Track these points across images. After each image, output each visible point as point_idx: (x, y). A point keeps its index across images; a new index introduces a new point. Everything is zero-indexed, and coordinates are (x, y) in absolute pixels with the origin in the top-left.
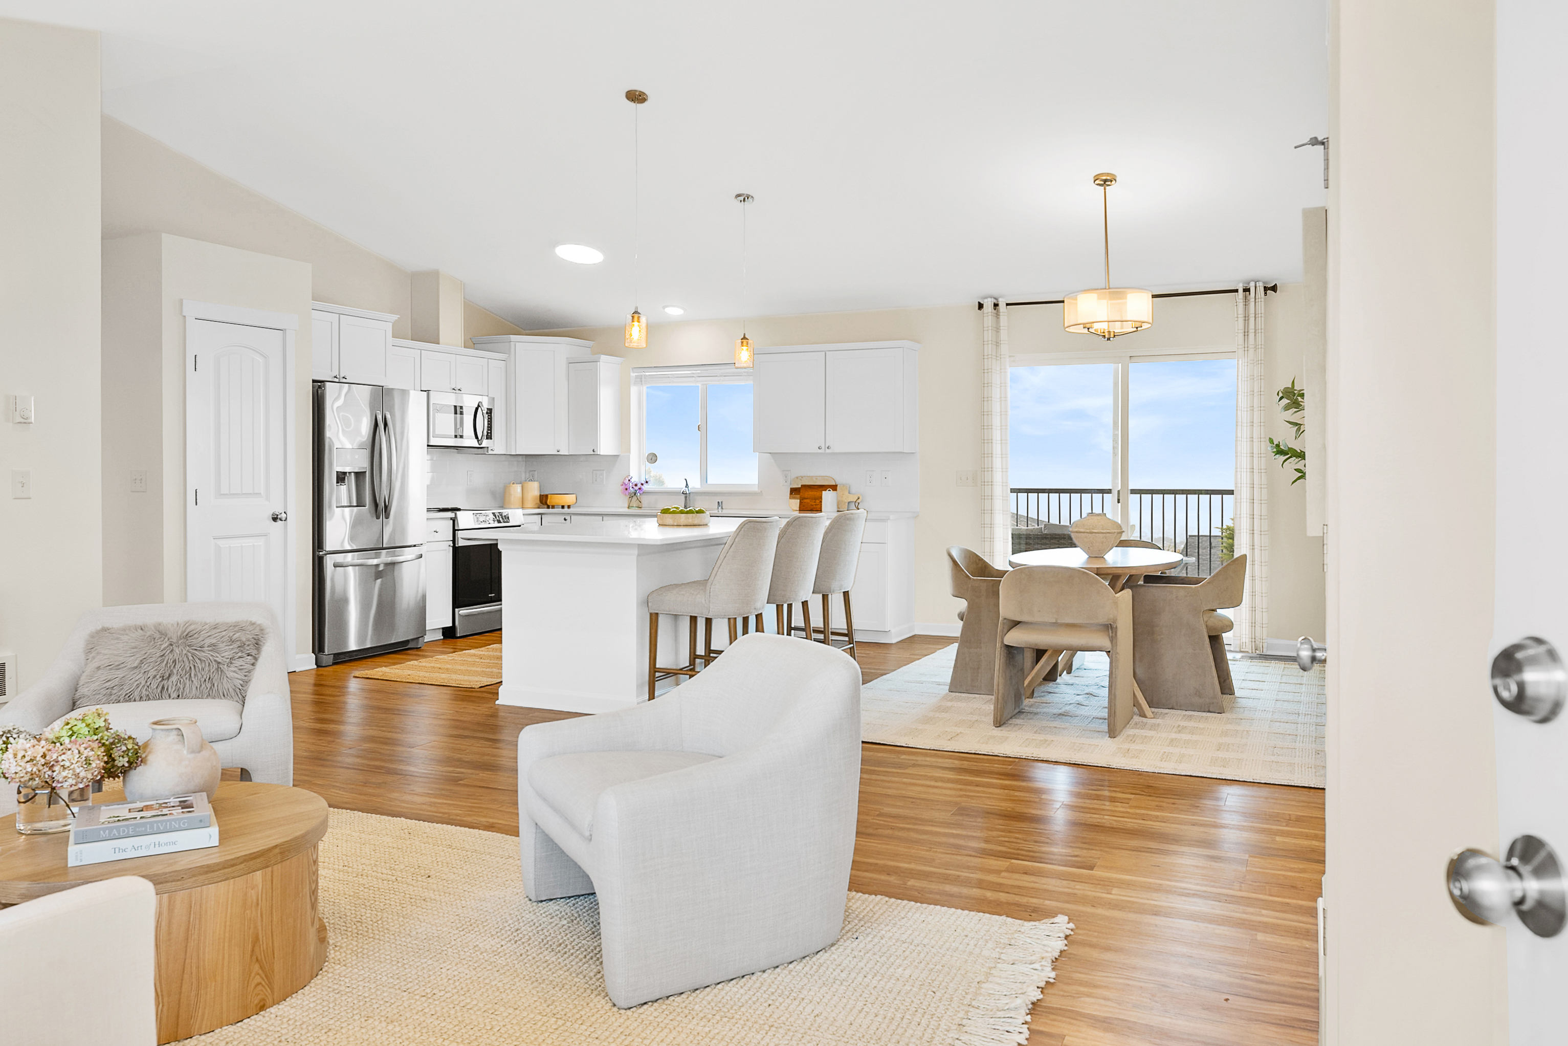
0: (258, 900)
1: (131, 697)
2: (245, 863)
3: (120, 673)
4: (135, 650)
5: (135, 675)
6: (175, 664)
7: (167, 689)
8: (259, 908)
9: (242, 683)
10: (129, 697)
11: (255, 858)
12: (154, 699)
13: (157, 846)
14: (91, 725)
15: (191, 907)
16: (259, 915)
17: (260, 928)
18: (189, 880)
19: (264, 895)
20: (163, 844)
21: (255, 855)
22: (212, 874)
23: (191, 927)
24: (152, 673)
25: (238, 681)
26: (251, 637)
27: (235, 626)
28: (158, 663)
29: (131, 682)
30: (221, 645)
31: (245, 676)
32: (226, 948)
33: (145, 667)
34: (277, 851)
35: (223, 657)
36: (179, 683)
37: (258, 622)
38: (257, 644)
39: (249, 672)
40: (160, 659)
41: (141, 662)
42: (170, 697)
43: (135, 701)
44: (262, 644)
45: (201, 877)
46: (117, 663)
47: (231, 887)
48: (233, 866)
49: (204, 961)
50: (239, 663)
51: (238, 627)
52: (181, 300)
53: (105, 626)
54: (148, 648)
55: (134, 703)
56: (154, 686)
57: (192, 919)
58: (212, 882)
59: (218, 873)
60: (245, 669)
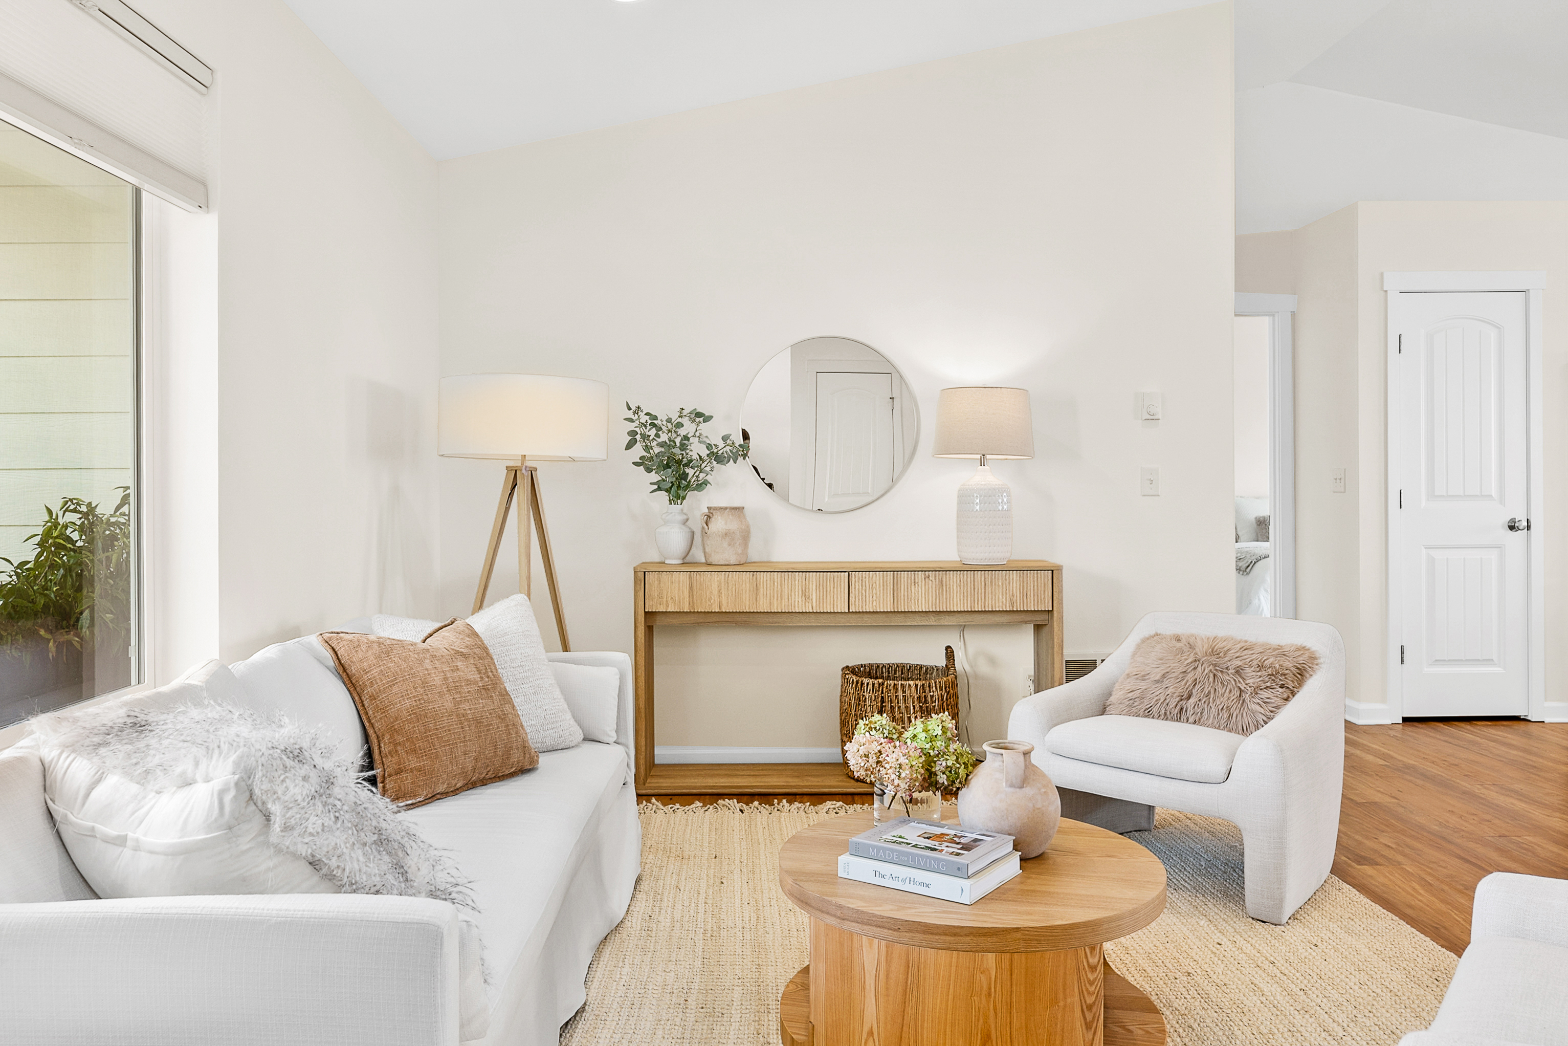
0: (990, 989)
1: (1151, 712)
2: (972, 937)
3: (1143, 685)
4: (1161, 661)
5: (1158, 689)
6: (1196, 683)
7: (1186, 711)
8: (992, 999)
9: (1265, 719)
10: (1149, 712)
11: (984, 935)
12: (1172, 719)
13: (912, 882)
14: (931, 732)
15: (909, 967)
16: (992, 1007)
17: (993, 1026)
18: (905, 934)
19: (998, 986)
20: (918, 883)
21: (986, 931)
22: (931, 936)
23: (908, 990)
24: (1171, 690)
25: (1260, 715)
26: (1291, 665)
27: (1275, 650)
28: (1179, 680)
29: (1151, 696)
30: (1248, 670)
31: (1272, 712)
32: (948, 1032)
33: (1166, 682)
34: (1018, 935)
35: (1246, 684)
36: (1196, 707)
37: (1314, 649)
38: (1301, 674)
39: (1278, 707)
40: (1181, 676)
41: (1164, 676)
42: (1187, 721)
43: (1153, 717)
44: (1308, 676)
45: (918, 935)
46: (1143, 673)
47: (954, 960)
48: (955, 935)
49: (922, 1036)
50: (1264, 694)
51: (1281, 652)
52: (1382, 274)
53: (1159, 632)
54: (1173, 661)
55: (1153, 720)
56: (1172, 705)
57: (909, 982)
58: (930, 946)
59: (937, 937)
60: (1272, 703)
